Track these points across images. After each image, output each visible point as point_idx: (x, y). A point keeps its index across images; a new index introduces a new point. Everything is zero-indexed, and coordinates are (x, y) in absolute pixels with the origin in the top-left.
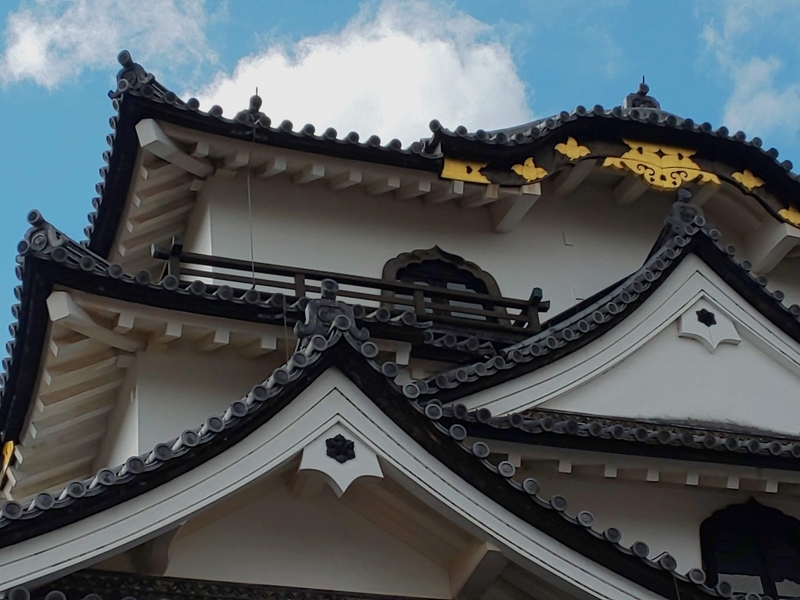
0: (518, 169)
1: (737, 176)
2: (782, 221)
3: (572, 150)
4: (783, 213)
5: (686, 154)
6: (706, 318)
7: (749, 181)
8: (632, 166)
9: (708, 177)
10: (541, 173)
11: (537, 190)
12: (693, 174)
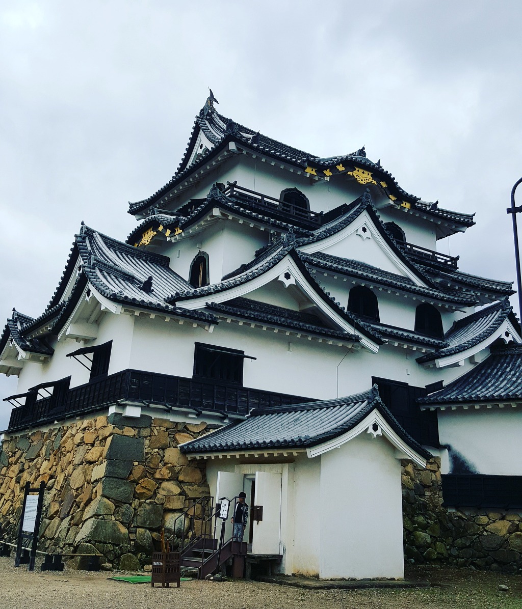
0: (325, 172)
1: (381, 183)
2: (390, 198)
3: (341, 168)
4: (390, 196)
5: (370, 174)
6: (364, 230)
7: (384, 185)
8: (355, 175)
9: (374, 182)
10: (331, 174)
11: (328, 179)
12: (370, 180)
